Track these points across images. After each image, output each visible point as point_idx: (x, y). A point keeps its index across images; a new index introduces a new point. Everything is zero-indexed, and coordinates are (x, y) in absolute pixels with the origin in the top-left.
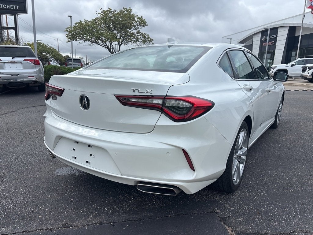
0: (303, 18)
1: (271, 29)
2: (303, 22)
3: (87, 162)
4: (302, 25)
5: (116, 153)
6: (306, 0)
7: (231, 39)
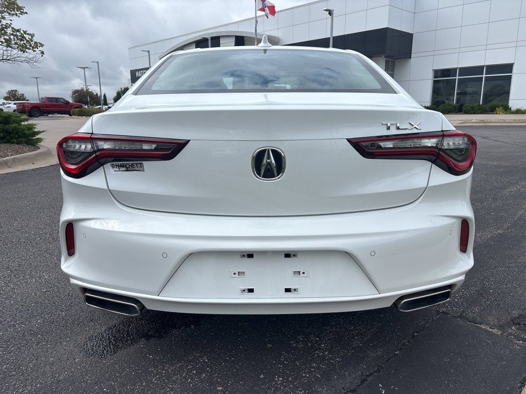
0: (256, 25)
1: (213, 38)
2: (256, 30)
3: (288, 290)
4: (256, 35)
5: (373, 253)
6: (256, 1)
7: (148, 52)
